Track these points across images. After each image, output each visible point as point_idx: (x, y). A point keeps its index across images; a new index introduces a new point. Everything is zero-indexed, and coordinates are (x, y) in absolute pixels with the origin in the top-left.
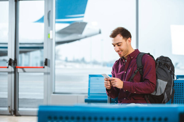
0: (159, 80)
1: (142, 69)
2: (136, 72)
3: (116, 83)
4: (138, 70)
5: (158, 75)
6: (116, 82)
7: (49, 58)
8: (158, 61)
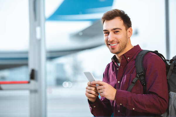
0: (172, 93)
1: (144, 75)
2: (134, 81)
3: (105, 90)
4: (137, 77)
5: (171, 86)
6: (104, 88)
7: (36, 68)
8: (173, 62)
